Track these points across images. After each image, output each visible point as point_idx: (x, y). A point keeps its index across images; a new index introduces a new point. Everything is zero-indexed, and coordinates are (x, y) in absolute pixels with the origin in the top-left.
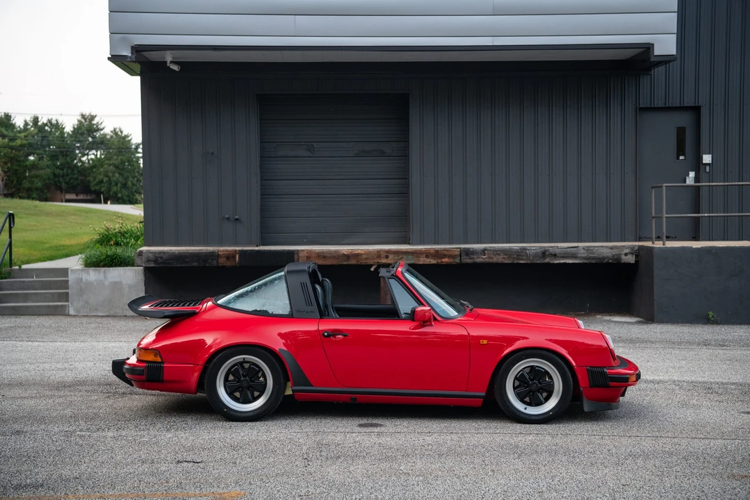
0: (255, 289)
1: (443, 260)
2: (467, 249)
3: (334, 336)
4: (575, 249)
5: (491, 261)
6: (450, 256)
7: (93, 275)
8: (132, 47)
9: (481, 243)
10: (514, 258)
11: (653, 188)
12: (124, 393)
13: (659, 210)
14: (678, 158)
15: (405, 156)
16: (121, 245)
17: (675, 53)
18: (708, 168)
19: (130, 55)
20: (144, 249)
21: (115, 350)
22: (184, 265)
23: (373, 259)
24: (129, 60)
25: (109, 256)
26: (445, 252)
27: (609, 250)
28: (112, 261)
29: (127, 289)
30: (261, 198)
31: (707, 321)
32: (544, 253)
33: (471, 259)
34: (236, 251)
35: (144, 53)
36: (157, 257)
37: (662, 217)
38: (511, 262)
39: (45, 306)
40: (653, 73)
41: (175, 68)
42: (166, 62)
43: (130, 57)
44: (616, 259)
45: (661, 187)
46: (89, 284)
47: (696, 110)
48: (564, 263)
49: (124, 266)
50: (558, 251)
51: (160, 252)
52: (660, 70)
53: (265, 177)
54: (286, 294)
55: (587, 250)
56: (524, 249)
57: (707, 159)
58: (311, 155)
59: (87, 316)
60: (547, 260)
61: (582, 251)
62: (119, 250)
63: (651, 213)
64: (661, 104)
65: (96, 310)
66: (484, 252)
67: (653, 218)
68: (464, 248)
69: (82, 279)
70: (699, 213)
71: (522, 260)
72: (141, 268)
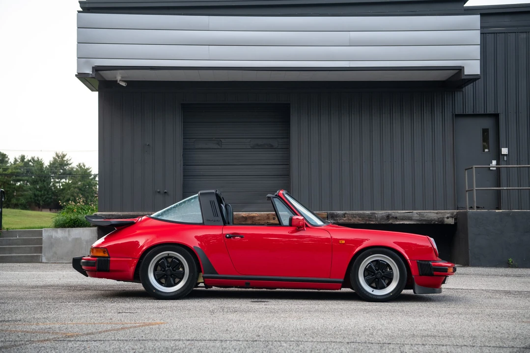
0: (177, 205)
2: (332, 213)
3: (234, 237)
4: (411, 214)
5: (349, 222)
7: (60, 233)
8: (93, 68)
9: (342, 211)
10: (367, 220)
11: (466, 170)
12: (81, 290)
13: (471, 185)
14: (484, 151)
15: (287, 148)
16: (81, 213)
17: (479, 73)
18: (505, 158)
19: (91, 73)
20: (98, 213)
23: (264, 220)
24: (90, 76)
25: (73, 220)
27: (435, 215)
28: (74, 223)
29: (85, 243)
30: (183, 178)
31: (508, 265)
32: (388, 217)
33: (335, 220)
35: (101, 72)
37: (473, 190)
38: (364, 223)
39: (25, 256)
40: (464, 90)
41: (123, 84)
42: (117, 81)
43: (91, 74)
44: (441, 221)
45: (472, 168)
46: (57, 240)
47: (496, 116)
48: (403, 224)
49: (83, 227)
50: (398, 215)
51: (110, 215)
52: (470, 87)
53: (187, 163)
54: (199, 208)
55: (419, 215)
56: (375, 214)
57: (505, 151)
58: (219, 147)
59: (55, 263)
60: (390, 222)
61: (416, 215)
62: (79, 216)
63: (466, 188)
64: (471, 112)
65: (62, 259)
66: (344, 215)
67: (467, 191)
68: (330, 213)
69: (52, 236)
70: (500, 187)
71: (372, 221)
72: (96, 228)
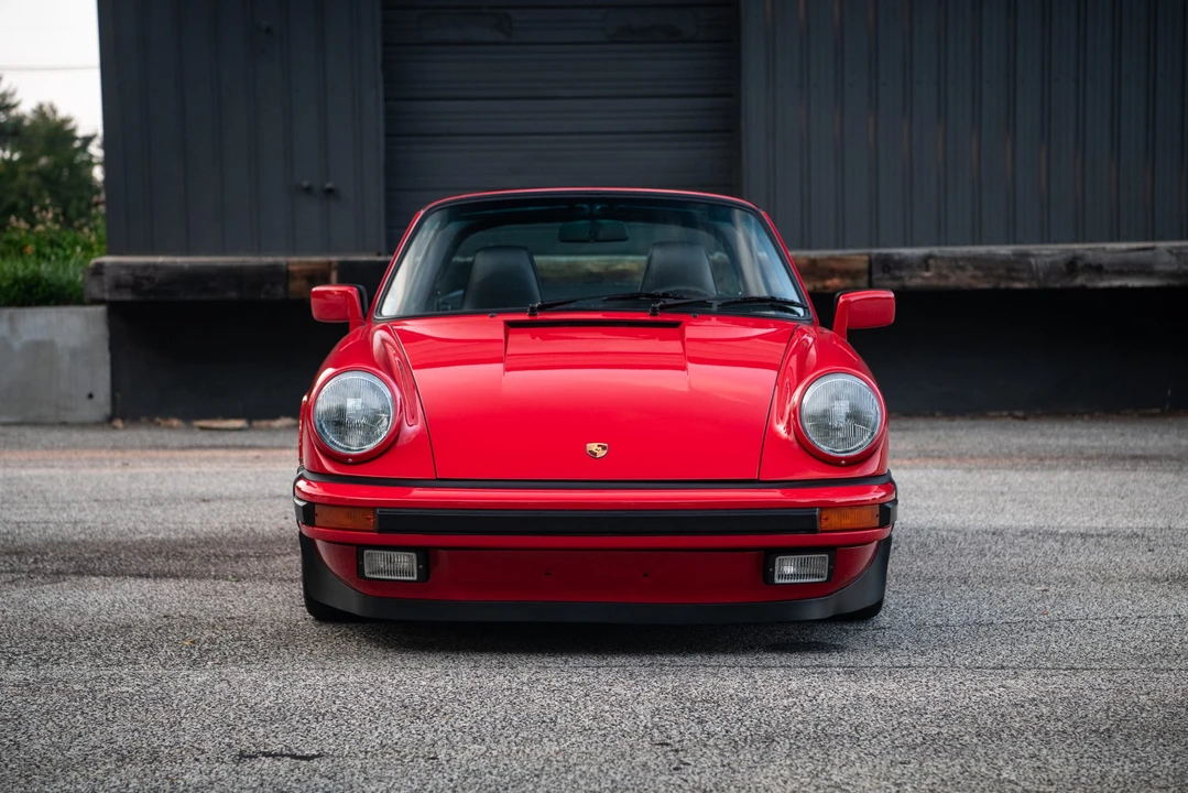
1: (829, 283)
2: (886, 255)
4: (1149, 253)
5: (943, 283)
6: (844, 274)
9: (914, 246)
10: (1000, 277)
12: (58, 573)
16: (49, 259)
20: (108, 259)
21: (35, 482)
22: (205, 297)
25: (24, 279)
26: (833, 265)
28: (28, 292)
29: (67, 358)
30: (387, 144)
32: (1073, 266)
33: (894, 278)
34: (330, 263)
36: (139, 280)
38: (985, 285)
48: (1121, 288)
49: (58, 305)
50: (1105, 259)
51: (146, 267)
53: (397, 93)
55: (1177, 255)
56: (1026, 255)
58: (502, 38)
60: (1080, 281)
61: (1167, 257)
62: (45, 269)
66: (926, 262)
68: (879, 255)
71: (1020, 280)
72: (101, 309)
